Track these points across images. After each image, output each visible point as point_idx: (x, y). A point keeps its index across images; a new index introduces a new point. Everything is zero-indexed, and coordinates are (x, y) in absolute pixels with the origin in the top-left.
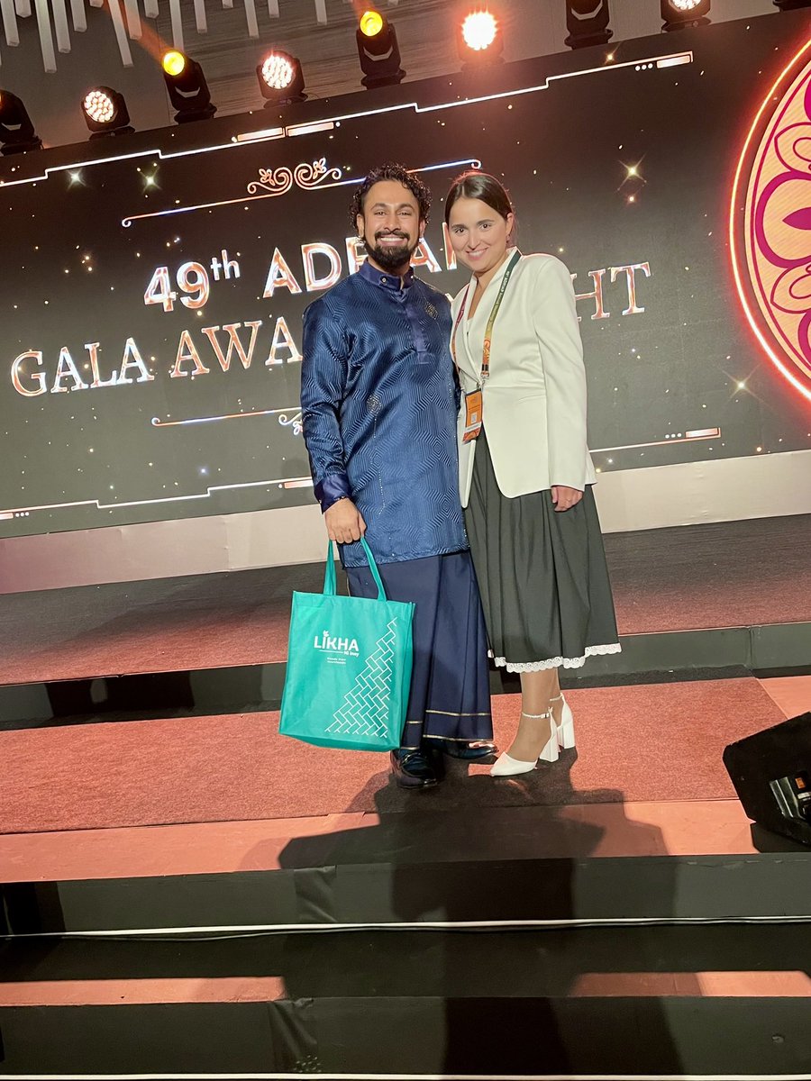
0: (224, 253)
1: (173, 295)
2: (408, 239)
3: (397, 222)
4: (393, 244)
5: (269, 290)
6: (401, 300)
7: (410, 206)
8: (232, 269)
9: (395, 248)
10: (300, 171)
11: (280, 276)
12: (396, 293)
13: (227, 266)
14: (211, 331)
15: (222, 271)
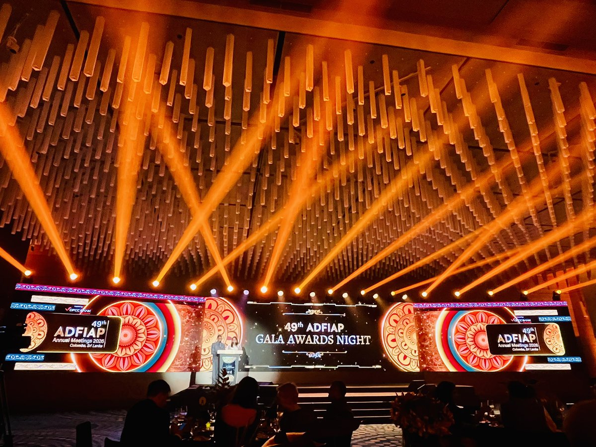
0: (301, 322)
1: (290, 328)
5: (308, 330)
10: (316, 311)
11: (310, 328)
14: (296, 336)
15: (300, 325)
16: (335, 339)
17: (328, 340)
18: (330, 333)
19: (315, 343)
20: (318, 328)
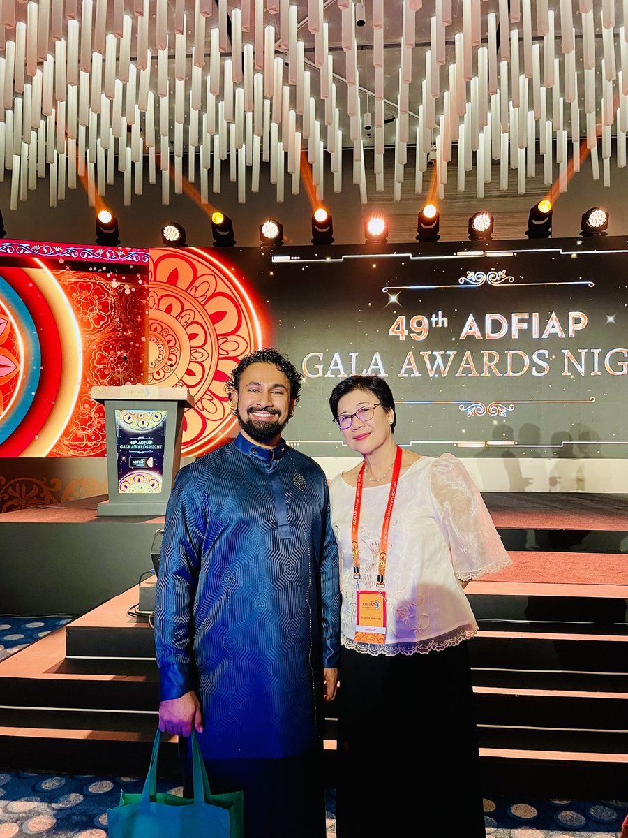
0: (440, 312)
1: (406, 332)
2: (280, 415)
3: (270, 399)
4: (264, 420)
5: (463, 336)
6: (269, 471)
7: (282, 386)
8: (443, 322)
9: (265, 423)
10: (491, 275)
11: (471, 329)
12: (265, 465)
13: (441, 320)
14: (425, 355)
15: (437, 323)
16: (556, 363)
17: (532, 363)
18: (540, 343)
19: (486, 374)
20: (497, 326)
